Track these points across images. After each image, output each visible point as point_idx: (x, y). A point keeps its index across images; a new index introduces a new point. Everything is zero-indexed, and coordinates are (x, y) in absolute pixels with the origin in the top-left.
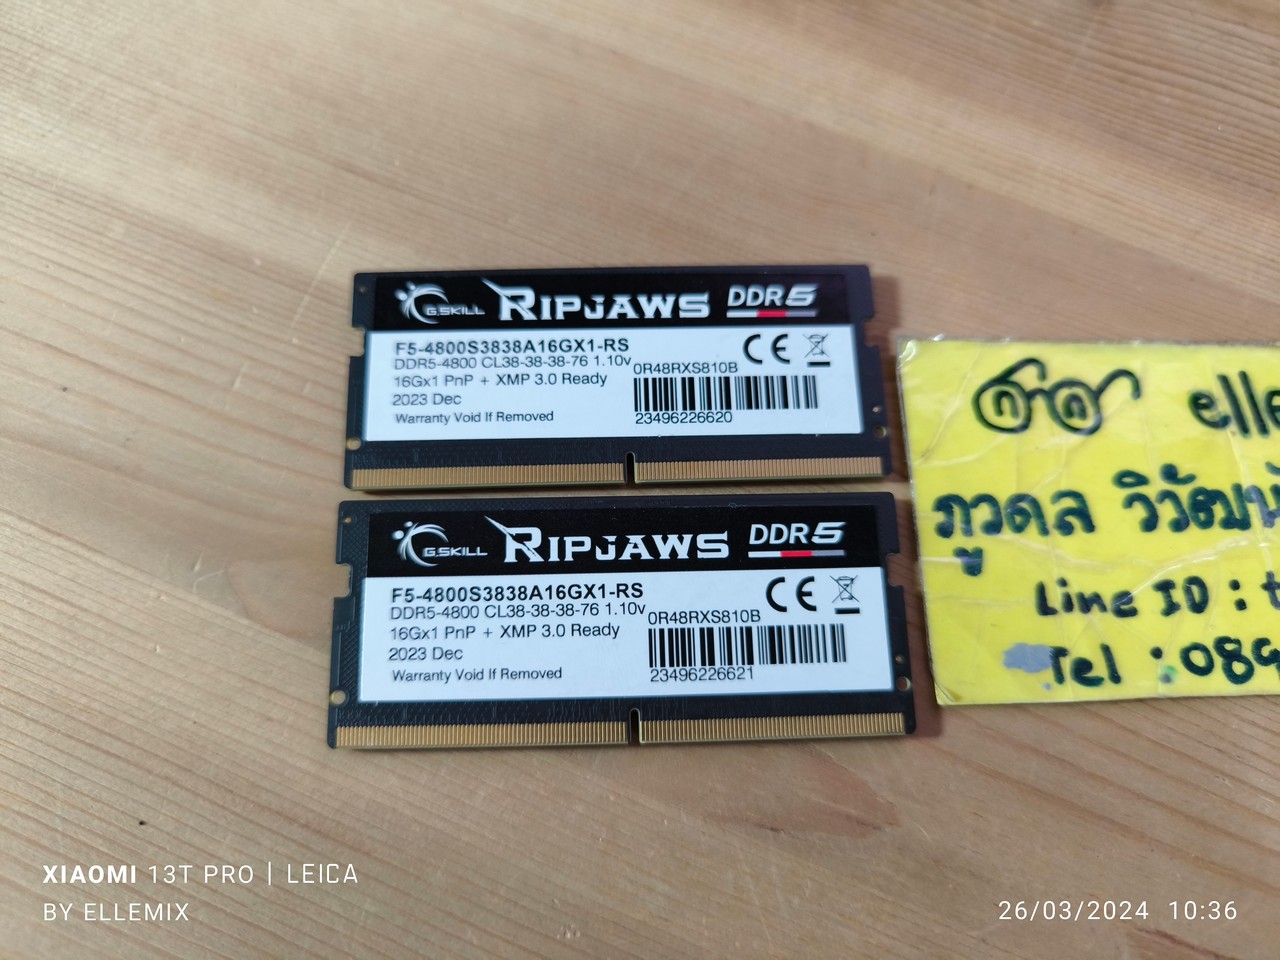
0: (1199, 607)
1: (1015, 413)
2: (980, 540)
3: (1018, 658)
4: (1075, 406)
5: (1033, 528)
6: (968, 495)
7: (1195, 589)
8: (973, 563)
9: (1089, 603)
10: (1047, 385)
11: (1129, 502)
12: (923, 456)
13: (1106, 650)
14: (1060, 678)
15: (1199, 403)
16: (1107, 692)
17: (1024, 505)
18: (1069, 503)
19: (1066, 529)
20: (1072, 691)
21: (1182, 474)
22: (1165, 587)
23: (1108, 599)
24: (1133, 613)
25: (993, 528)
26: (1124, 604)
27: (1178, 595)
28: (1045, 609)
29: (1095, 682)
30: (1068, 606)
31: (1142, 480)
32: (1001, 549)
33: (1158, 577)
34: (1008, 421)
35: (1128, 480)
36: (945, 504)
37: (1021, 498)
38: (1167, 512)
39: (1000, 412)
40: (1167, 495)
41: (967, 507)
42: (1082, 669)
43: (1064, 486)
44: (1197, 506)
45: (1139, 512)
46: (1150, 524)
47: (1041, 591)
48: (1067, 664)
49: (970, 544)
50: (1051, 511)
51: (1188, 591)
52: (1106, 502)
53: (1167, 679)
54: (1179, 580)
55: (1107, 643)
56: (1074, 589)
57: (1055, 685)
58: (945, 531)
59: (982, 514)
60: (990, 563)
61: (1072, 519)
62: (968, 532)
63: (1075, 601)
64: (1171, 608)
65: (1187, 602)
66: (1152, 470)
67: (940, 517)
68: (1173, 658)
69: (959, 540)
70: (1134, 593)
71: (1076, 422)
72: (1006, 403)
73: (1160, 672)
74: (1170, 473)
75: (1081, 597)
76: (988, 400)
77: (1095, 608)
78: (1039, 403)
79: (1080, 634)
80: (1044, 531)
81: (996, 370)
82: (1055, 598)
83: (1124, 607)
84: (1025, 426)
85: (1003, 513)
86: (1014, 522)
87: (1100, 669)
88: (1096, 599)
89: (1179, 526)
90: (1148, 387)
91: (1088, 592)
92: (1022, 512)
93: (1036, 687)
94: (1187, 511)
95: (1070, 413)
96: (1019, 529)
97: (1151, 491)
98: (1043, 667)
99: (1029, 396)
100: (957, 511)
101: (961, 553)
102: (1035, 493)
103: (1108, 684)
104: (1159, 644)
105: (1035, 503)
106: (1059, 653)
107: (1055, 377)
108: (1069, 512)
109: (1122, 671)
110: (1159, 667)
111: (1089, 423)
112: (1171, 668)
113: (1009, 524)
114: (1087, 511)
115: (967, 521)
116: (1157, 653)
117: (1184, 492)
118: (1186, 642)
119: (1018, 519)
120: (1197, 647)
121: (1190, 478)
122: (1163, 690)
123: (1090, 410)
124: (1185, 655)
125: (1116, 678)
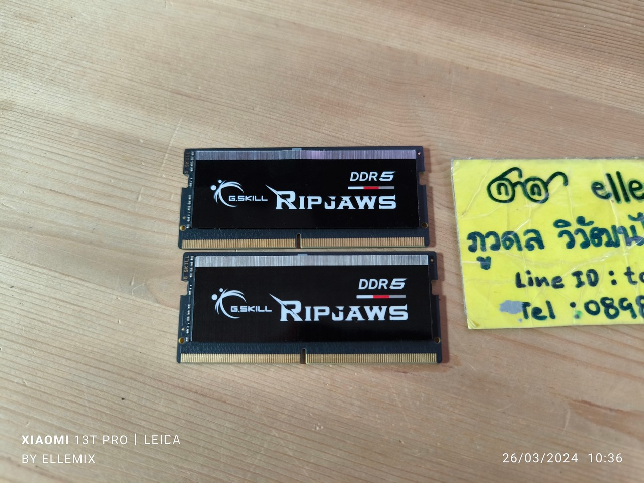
0: (593, 284)
1: (507, 193)
2: (489, 253)
3: (507, 307)
4: (536, 190)
5: (515, 247)
6: (484, 233)
7: (592, 275)
8: (485, 263)
9: (540, 282)
10: (522, 180)
11: (561, 235)
12: (463, 214)
13: (548, 303)
14: (526, 316)
15: (596, 187)
16: (549, 323)
17: (511, 236)
18: (532, 235)
19: (530, 247)
20: (532, 323)
21: (587, 221)
22: (577, 274)
23: (550, 280)
24: (562, 286)
25: (495, 247)
26: (558, 282)
27: (584, 278)
28: (519, 284)
29: (544, 318)
30: (531, 283)
31: (567, 224)
32: (499, 258)
33: (574, 270)
34: (503, 197)
35: (560, 224)
36: (473, 236)
37: (509, 233)
38: (579, 239)
39: (500, 193)
40: (579, 231)
41: (483, 238)
42: (537, 312)
43: (530, 228)
44: (593, 236)
45: (566, 239)
46: (571, 245)
47: (518, 276)
48: (529, 310)
49: (484, 255)
50: (523, 240)
51: (588, 276)
52: (550, 235)
53: (577, 317)
54: (584, 271)
55: (549, 300)
56: (533, 276)
57: (524, 320)
58: (473, 249)
59: (490, 241)
60: (493, 264)
61: (533, 243)
62: (483, 249)
63: (534, 281)
64: (580, 284)
65: (588, 281)
66: (572, 220)
67: (471, 242)
68: (580, 307)
69: (479, 253)
70: (562, 277)
71: (536, 197)
72: (502, 189)
73: (574, 314)
74: (581, 221)
75: (537, 279)
76: (494, 187)
77: (544, 284)
78: (519, 189)
79: (536, 296)
80: (520, 248)
81: (498, 173)
82: (525, 279)
83: (558, 283)
84: (512, 199)
85: (501, 240)
86: (506, 244)
87: (545, 312)
88: (544, 279)
89: (585, 245)
90: (570, 181)
91: (540, 278)
92: (509, 240)
93: (515, 321)
94: (589, 239)
95: (533, 193)
96: (508, 248)
97: (571, 229)
98: (519, 311)
99: (514, 185)
100: (479, 239)
101: (480, 259)
102: (516, 231)
103: (549, 319)
104: (574, 301)
105: (516, 236)
106: (526, 305)
107: (526, 176)
108: (532, 239)
109: (556, 314)
110: (573, 312)
111: (543, 197)
112: (579, 312)
113: (504, 245)
114: (541, 239)
115: (483, 244)
116: (573, 305)
117: (587, 230)
118: (587, 300)
119: (508, 243)
120: (592, 302)
121: (591, 223)
122: (575, 322)
123: (543, 191)
124: (586, 306)
125: (553, 316)
